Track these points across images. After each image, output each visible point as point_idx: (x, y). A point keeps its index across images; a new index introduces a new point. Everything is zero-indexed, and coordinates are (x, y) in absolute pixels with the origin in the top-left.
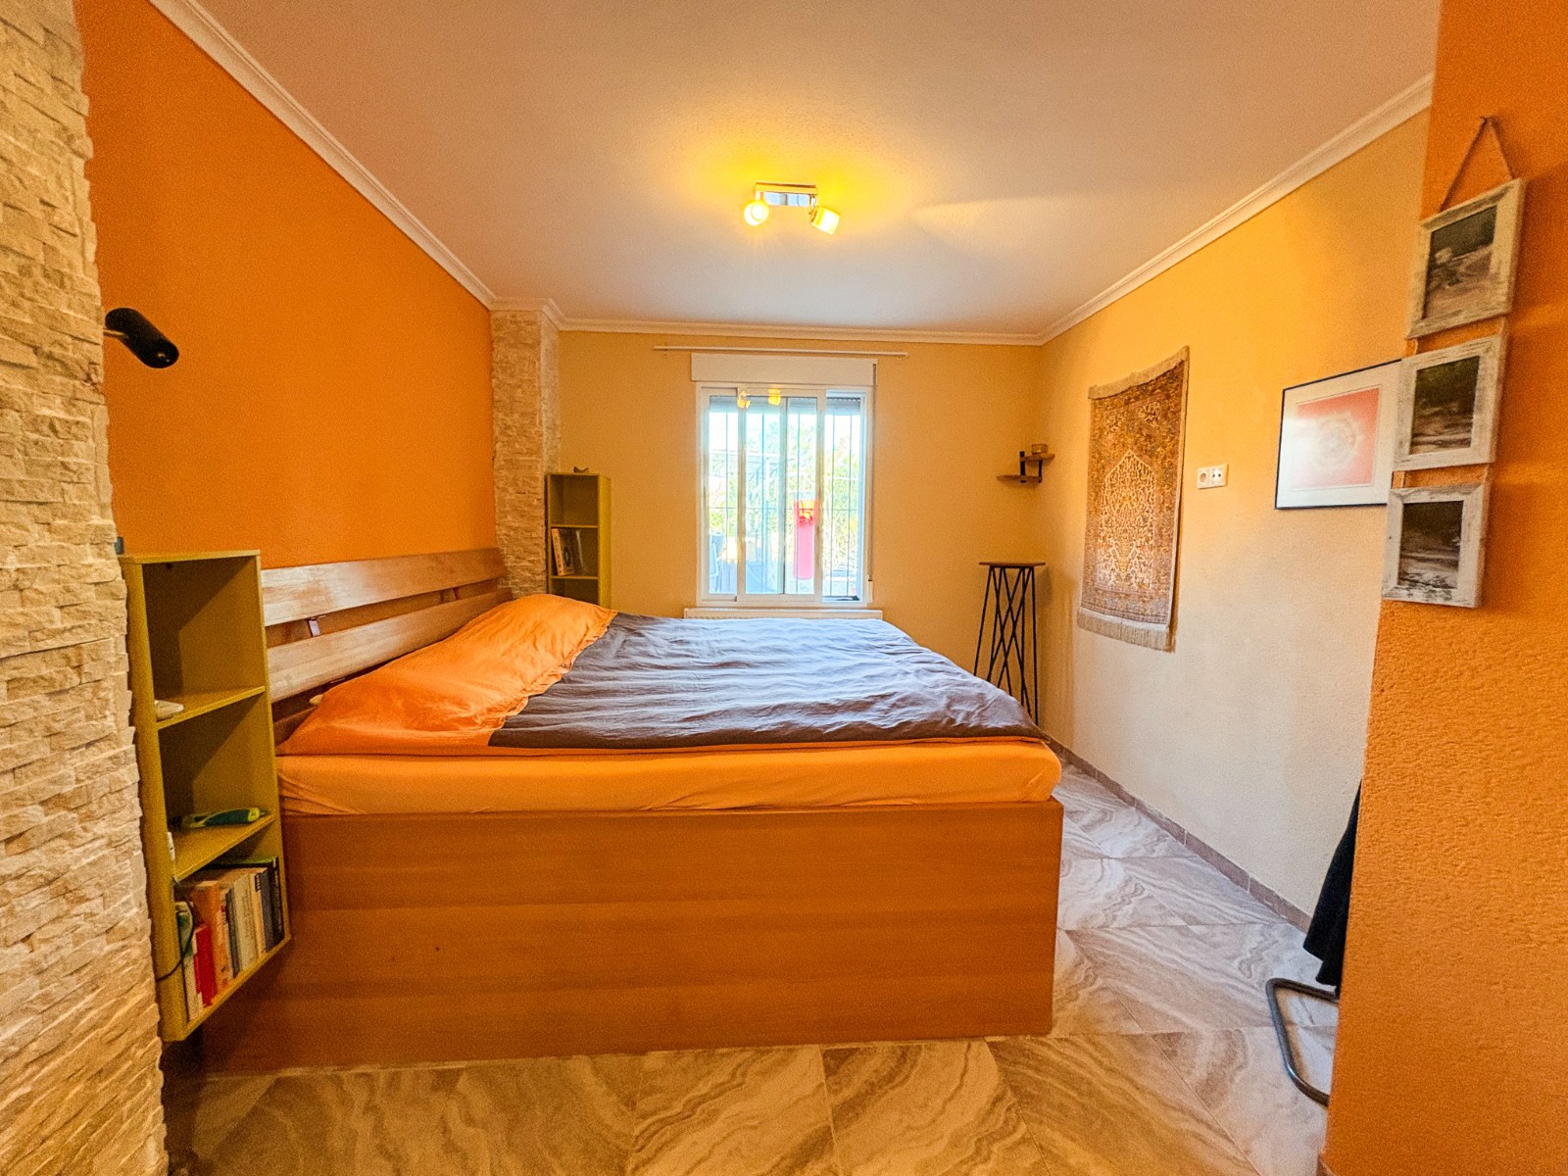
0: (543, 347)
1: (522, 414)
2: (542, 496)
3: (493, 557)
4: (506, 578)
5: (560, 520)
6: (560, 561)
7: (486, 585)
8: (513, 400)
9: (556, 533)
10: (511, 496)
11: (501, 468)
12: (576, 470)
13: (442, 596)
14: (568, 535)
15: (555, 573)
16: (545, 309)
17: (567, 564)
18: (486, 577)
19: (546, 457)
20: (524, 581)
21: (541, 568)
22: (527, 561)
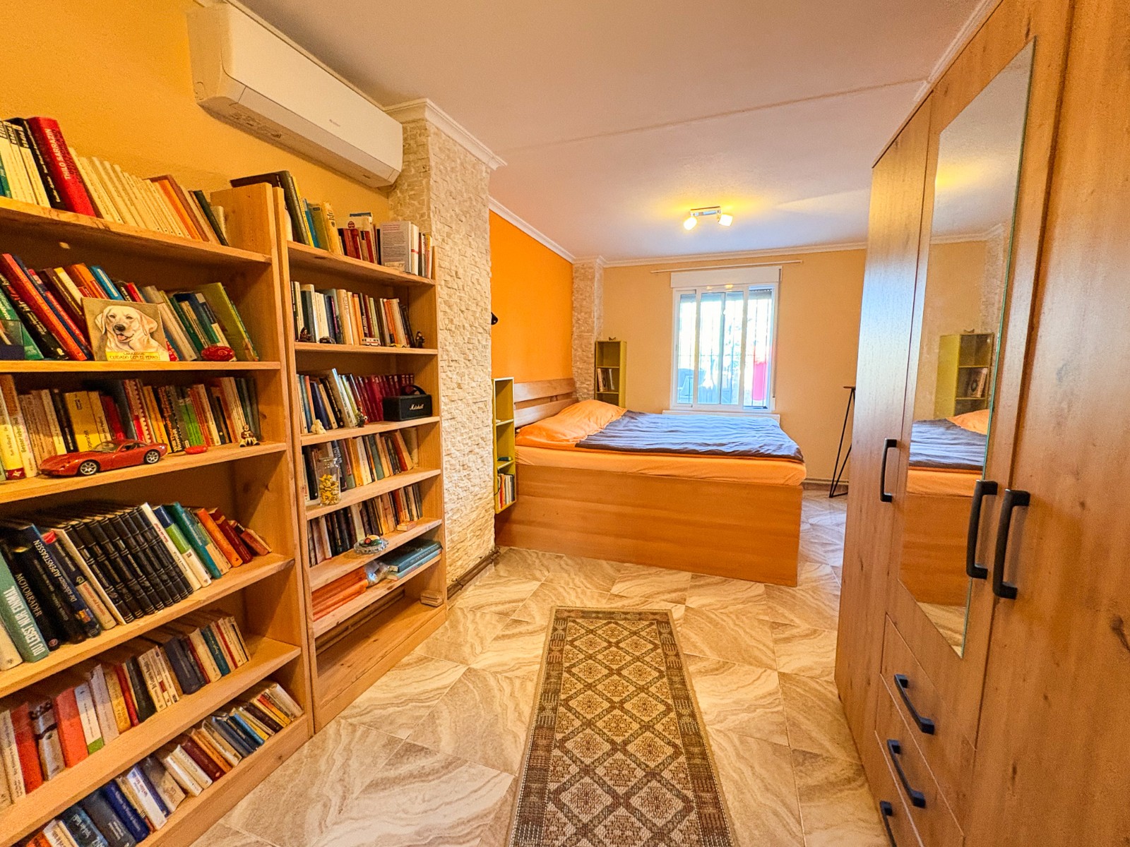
0: (596, 279)
1: (586, 313)
2: (593, 352)
3: (571, 382)
4: (576, 392)
5: (601, 363)
6: (601, 384)
7: (568, 395)
8: (581, 306)
9: (599, 370)
10: (579, 353)
11: (575, 339)
12: (610, 339)
13: (551, 398)
14: (605, 371)
15: (598, 390)
16: (598, 260)
17: (604, 386)
18: (568, 391)
19: (596, 334)
20: (584, 394)
21: (592, 388)
22: (586, 385)
